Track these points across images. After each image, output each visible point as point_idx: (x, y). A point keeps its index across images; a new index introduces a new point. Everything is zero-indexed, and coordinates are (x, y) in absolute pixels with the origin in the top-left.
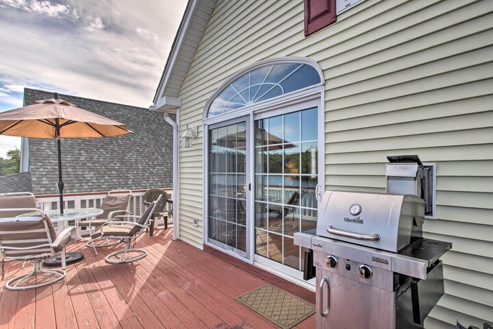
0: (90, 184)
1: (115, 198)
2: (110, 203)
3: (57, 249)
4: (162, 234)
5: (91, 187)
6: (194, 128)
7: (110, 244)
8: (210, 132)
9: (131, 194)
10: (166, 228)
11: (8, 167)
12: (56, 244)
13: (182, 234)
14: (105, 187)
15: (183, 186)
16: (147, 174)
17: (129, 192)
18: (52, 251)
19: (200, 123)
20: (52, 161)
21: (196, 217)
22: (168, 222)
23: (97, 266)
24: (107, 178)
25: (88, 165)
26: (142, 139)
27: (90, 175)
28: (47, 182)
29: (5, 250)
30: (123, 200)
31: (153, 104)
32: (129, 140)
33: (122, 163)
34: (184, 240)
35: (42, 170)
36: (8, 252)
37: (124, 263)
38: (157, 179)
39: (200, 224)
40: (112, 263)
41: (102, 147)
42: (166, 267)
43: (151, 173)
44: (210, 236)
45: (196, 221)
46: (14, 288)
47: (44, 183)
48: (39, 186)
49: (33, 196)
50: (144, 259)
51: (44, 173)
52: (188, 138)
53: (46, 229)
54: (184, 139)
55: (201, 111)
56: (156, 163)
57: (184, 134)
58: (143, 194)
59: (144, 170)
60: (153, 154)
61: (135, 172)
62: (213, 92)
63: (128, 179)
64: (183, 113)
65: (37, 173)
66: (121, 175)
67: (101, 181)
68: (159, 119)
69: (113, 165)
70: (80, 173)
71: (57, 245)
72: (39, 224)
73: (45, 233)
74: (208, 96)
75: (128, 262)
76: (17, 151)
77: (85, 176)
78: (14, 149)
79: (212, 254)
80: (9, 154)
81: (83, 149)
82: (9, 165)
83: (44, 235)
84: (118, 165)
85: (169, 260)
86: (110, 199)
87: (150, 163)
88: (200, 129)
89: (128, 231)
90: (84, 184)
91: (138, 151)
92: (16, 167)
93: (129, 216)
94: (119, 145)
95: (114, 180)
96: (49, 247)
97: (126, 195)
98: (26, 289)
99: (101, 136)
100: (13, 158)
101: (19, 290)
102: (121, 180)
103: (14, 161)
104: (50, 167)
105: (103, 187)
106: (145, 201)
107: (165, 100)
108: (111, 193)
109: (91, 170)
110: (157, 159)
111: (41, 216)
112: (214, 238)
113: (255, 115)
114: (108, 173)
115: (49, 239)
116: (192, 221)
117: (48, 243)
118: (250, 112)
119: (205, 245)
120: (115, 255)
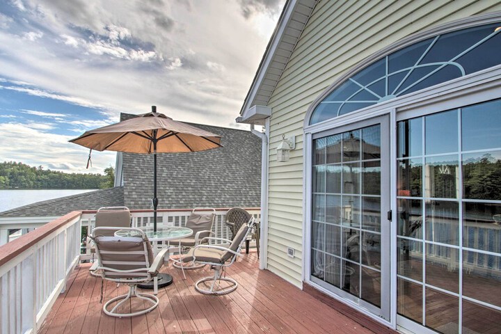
0: (170, 199)
1: (200, 217)
2: (195, 221)
3: (153, 275)
4: (245, 260)
5: (171, 202)
6: (292, 138)
7: (195, 266)
8: (314, 142)
9: (215, 212)
10: (247, 252)
11: (104, 182)
12: (153, 269)
13: (271, 263)
14: (182, 202)
15: (272, 207)
16: (219, 191)
17: (213, 210)
18: (149, 276)
19: (301, 132)
20: (140, 177)
21: (293, 246)
22: (250, 245)
23: (187, 294)
24: (184, 194)
25: (169, 180)
26: (214, 156)
27: (170, 191)
28: (136, 196)
29: (105, 271)
30: (207, 219)
31: (239, 116)
32: (203, 157)
33: (197, 179)
34: (272, 271)
35: (132, 185)
36: (107, 273)
37: (215, 294)
38: (228, 197)
39: (296, 255)
40: (202, 293)
41: (181, 164)
42: (266, 309)
43: (223, 190)
44: (312, 273)
45: (291, 252)
46: (111, 314)
47: (134, 196)
48: (130, 199)
49: (128, 210)
50: (235, 292)
51: (134, 188)
52: (284, 150)
53: (145, 252)
54: (281, 152)
55: (303, 117)
56: (227, 180)
57: (280, 146)
58: (225, 213)
59: (216, 187)
60: (225, 171)
61: (208, 189)
62: (322, 92)
63: (202, 195)
64: (273, 123)
65: (128, 188)
66: (196, 191)
67: (180, 197)
68: (229, 137)
69: (189, 181)
70: (162, 188)
71: (154, 271)
72: (139, 246)
73: (144, 255)
74: (314, 98)
75: (220, 295)
76: (111, 169)
77: (167, 191)
78: (109, 167)
79: (317, 298)
80: (105, 171)
81: (165, 166)
82: (105, 180)
83: (142, 258)
84: (194, 181)
85: (266, 299)
86: (194, 216)
87: (222, 180)
88: (299, 140)
89: (219, 257)
90: (165, 199)
91: (210, 168)
92: (109, 182)
93: (216, 238)
94: (195, 162)
95: (191, 197)
96: (146, 272)
97: (210, 213)
98: (122, 317)
99: (189, 151)
100: (108, 174)
101: (115, 317)
102: (196, 197)
103: (109, 177)
104: (138, 182)
105: (181, 202)
106: (228, 221)
107: (255, 109)
108: (195, 210)
109: (171, 186)
110: (228, 176)
111: (141, 237)
112: (317, 277)
113: (398, 113)
114: (185, 189)
115: (147, 263)
116: (287, 251)
117: (145, 267)
118: (391, 109)
119: (305, 284)
120: (203, 282)
